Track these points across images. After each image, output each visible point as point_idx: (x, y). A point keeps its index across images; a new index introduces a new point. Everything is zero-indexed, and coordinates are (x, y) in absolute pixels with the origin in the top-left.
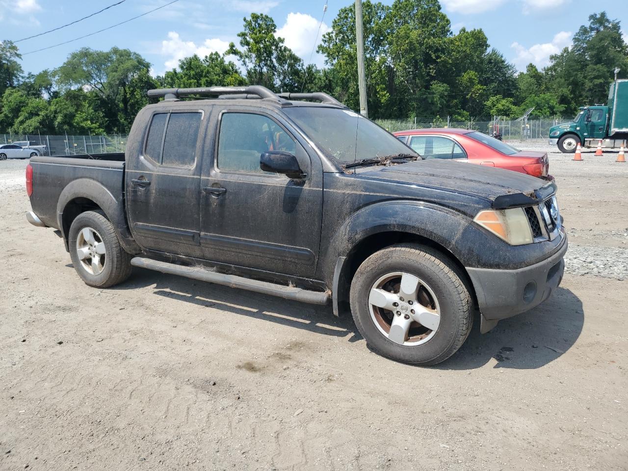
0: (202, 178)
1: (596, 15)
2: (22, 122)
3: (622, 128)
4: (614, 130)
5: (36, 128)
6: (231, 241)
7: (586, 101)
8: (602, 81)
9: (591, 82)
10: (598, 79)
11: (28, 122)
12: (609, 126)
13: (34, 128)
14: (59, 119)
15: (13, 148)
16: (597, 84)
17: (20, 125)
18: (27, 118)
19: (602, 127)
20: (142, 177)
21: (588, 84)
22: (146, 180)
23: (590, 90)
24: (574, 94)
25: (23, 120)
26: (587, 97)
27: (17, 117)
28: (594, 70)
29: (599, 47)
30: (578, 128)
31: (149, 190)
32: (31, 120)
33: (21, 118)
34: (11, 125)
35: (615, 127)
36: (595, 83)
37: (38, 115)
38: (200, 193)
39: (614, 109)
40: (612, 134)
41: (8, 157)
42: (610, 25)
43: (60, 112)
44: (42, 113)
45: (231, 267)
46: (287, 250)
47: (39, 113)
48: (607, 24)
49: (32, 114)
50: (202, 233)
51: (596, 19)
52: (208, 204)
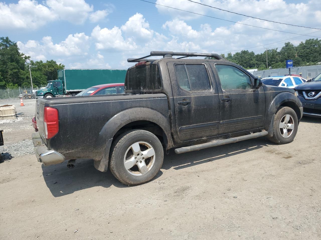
0: (219, 94)
1: (3, 38)
3: (69, 90)
4: (67, 91)
6: (235, 121)
7: (10, 80)
8: (17, 71)
9: (12, 71)
10: (15, 69)
12: (64, 90)
16: (15, 72)
19: (62, 90)
20: (184, 99)
21: (10, 72)
22: (188, 101)
23: (11, 75)
24: (3, 77)
26: (10, 78)
28: (12, 65)
29: (11, 54)
30: (51, 91)
31: (190, 106)
35: (67, 90)
36: (14, 71)
38: (219, 102)
39: (65, 82)
40: (66, 93)
42: (12, 44)
45: (229, 135)
46: (256, 118)
48: (10, 43)
50: (221, 122)
51: (4, 40)
52: (224, 107)
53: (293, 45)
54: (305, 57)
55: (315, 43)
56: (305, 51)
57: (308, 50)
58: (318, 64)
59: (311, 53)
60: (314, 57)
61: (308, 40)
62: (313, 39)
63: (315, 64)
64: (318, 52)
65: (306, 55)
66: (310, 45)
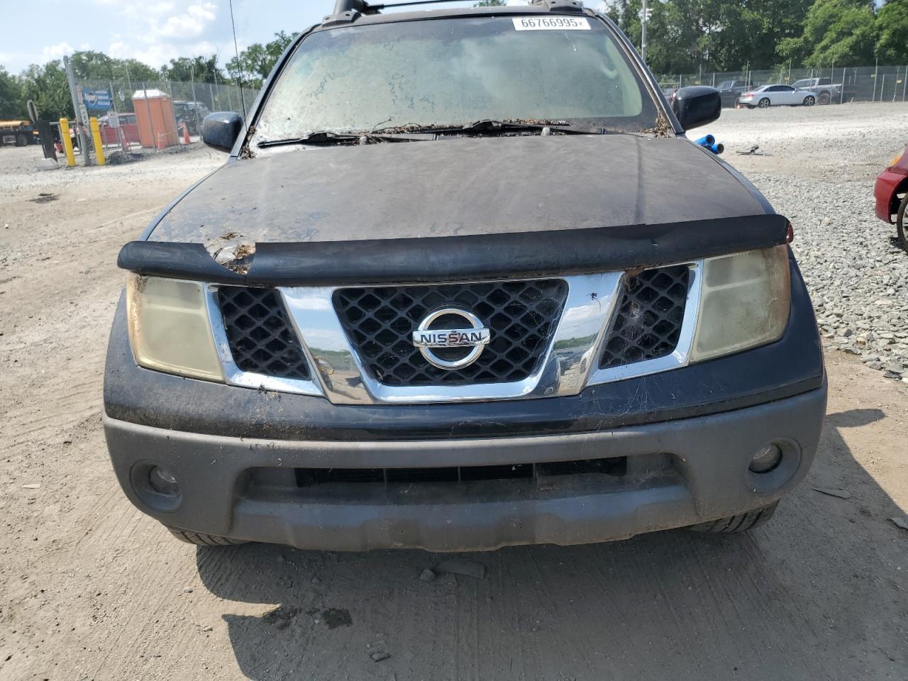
2: (825, 48)
5: (843, 56)
11: (833, 48)
13: (840, 57)
14: (884, 37)
15: (782, 90)
17: (821, 53)
18: (833, 42)
25: (827, 45)
27: (821, 40)
32: (839, 43)
33: (823, 43)
34: (810, 53)
37: (851, 34)
41: (772, 103)
43: (887, 27)
44: (857, 32)
47: (853, 31)
49: (842, 34)
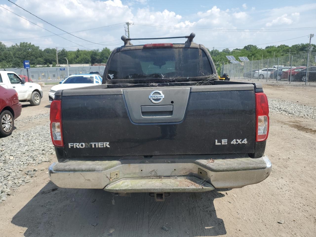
53: (5, 46)
54: (23, 59)
55: (29, 47)
56: (22, 53)
57: (25, 53)
58: (37, 67)
59: (28, 56)
60: (32, 60)
61: (22, 43)
62: (27, 43)
63: (34, 67)
64: (34, 55)
65: (23, 57)
66: (24, 48)
